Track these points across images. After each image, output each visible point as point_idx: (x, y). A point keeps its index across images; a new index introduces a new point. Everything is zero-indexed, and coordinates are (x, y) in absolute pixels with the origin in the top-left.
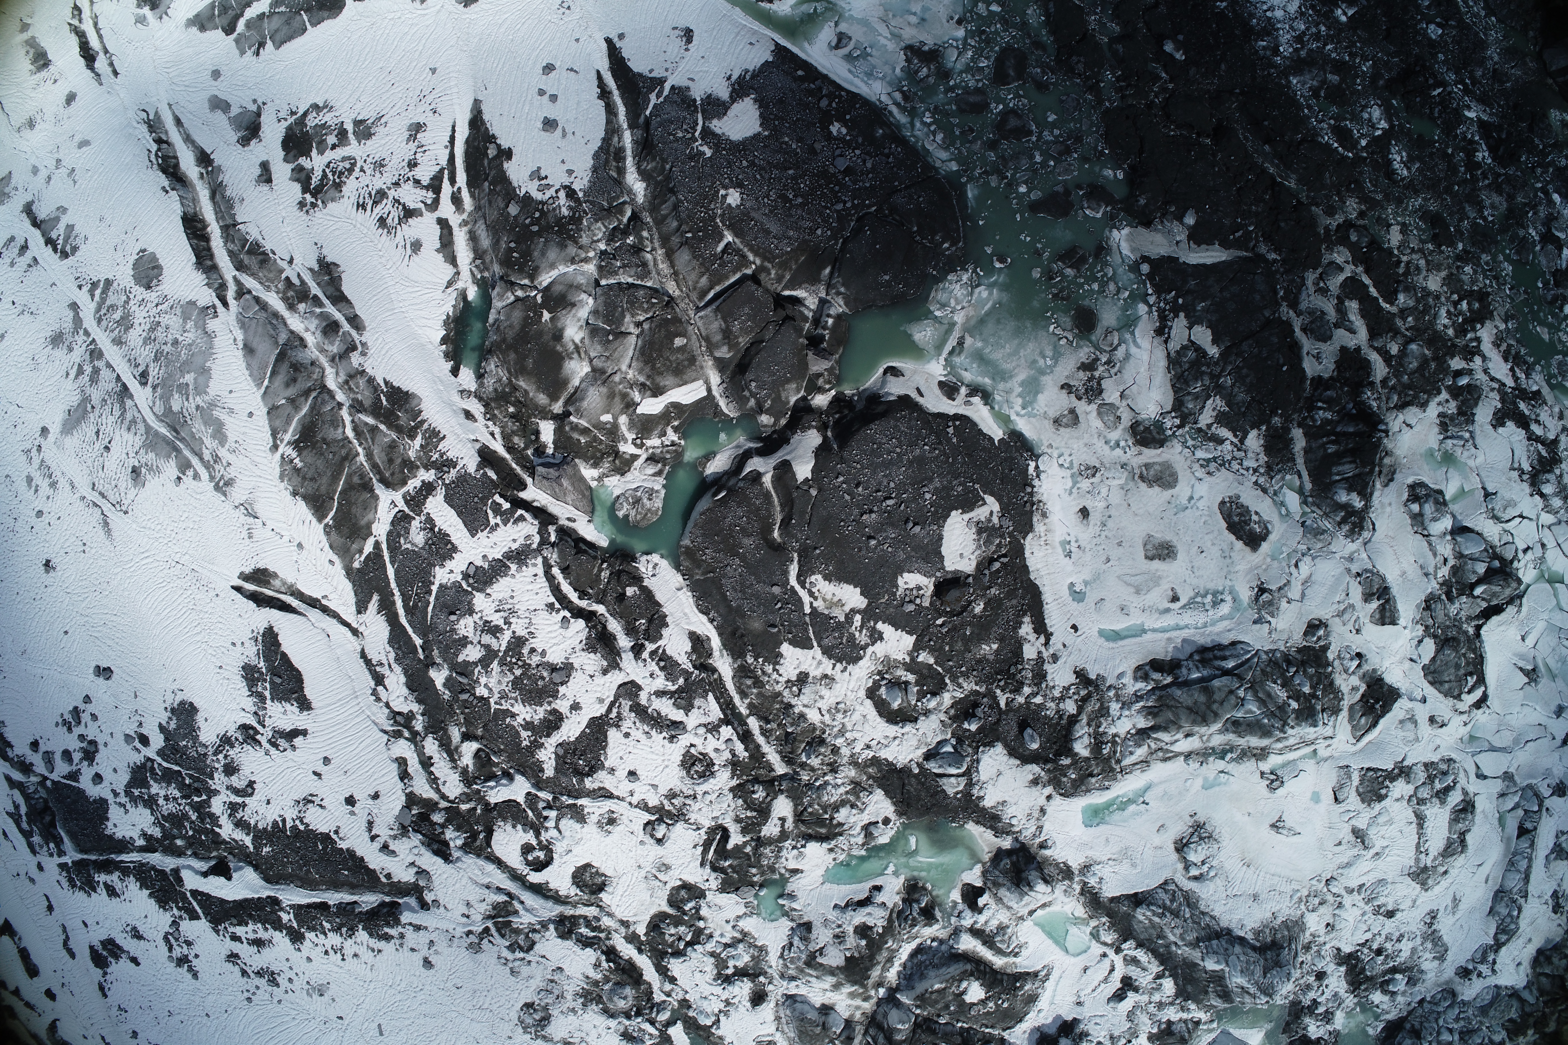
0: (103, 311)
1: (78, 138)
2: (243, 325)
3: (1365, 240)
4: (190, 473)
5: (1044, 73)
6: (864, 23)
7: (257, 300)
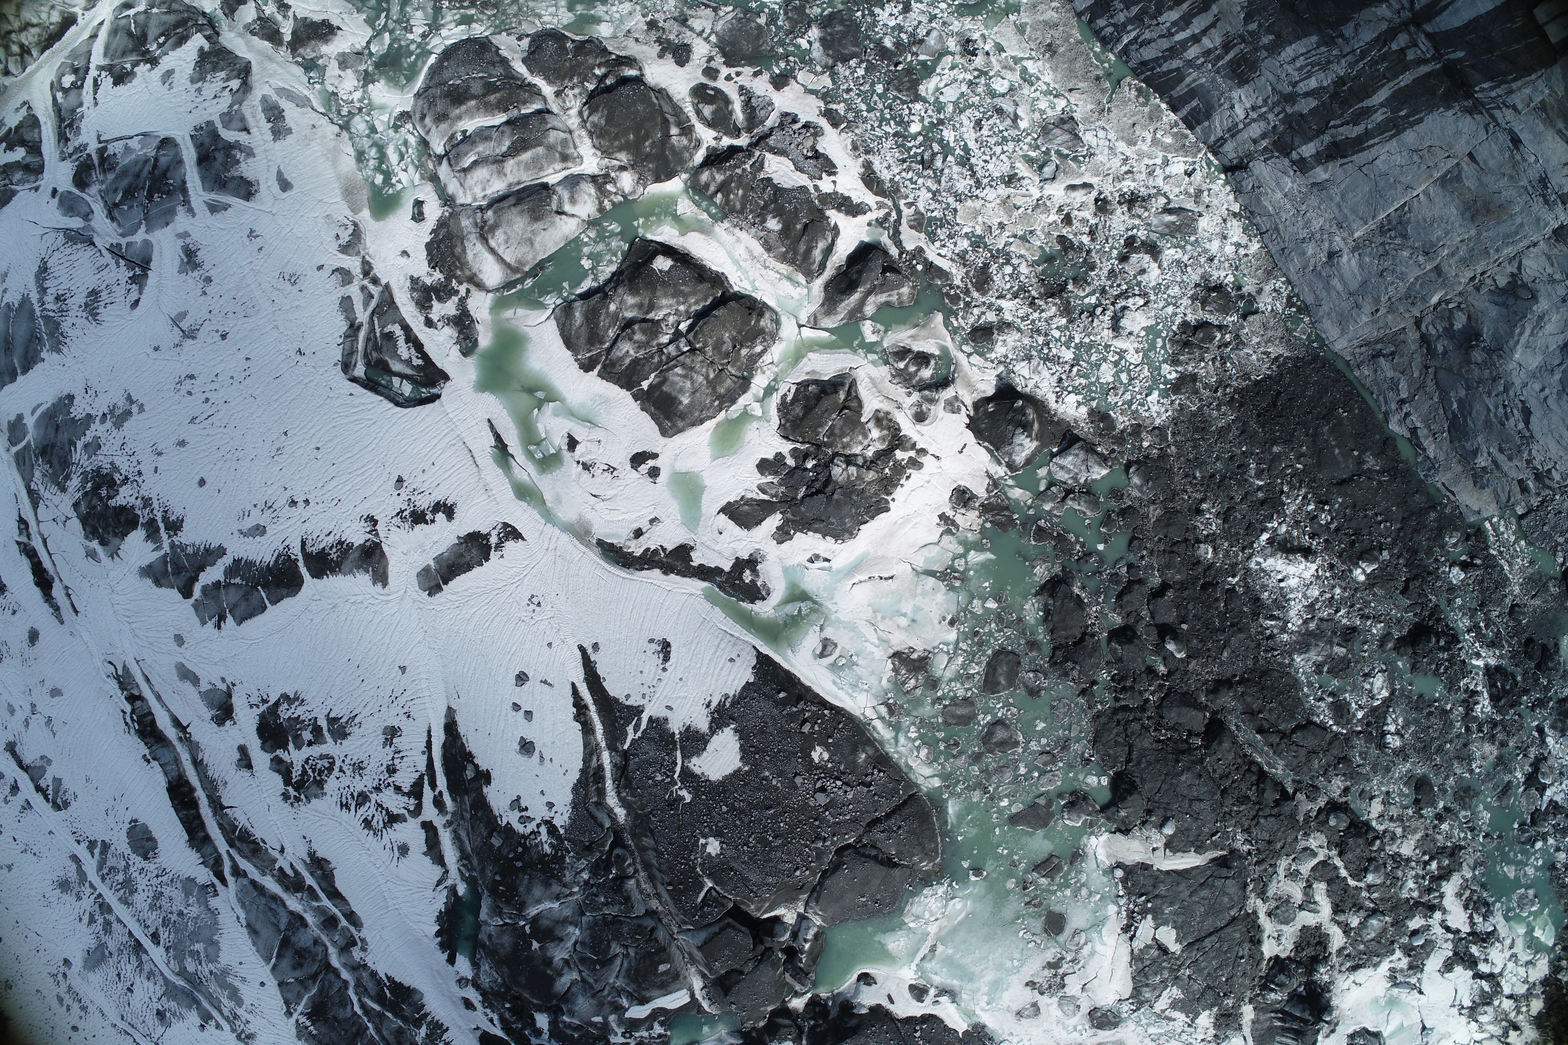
0: (105, 871)
1: (49, 685)
2: (243, 906)
3: (1343, 826)
4: (213, 1023)
5: (1036, 677)
6: (852, 627)
7: (253, 883)
